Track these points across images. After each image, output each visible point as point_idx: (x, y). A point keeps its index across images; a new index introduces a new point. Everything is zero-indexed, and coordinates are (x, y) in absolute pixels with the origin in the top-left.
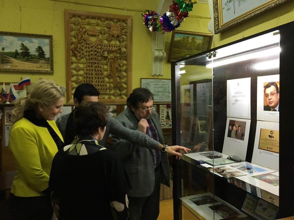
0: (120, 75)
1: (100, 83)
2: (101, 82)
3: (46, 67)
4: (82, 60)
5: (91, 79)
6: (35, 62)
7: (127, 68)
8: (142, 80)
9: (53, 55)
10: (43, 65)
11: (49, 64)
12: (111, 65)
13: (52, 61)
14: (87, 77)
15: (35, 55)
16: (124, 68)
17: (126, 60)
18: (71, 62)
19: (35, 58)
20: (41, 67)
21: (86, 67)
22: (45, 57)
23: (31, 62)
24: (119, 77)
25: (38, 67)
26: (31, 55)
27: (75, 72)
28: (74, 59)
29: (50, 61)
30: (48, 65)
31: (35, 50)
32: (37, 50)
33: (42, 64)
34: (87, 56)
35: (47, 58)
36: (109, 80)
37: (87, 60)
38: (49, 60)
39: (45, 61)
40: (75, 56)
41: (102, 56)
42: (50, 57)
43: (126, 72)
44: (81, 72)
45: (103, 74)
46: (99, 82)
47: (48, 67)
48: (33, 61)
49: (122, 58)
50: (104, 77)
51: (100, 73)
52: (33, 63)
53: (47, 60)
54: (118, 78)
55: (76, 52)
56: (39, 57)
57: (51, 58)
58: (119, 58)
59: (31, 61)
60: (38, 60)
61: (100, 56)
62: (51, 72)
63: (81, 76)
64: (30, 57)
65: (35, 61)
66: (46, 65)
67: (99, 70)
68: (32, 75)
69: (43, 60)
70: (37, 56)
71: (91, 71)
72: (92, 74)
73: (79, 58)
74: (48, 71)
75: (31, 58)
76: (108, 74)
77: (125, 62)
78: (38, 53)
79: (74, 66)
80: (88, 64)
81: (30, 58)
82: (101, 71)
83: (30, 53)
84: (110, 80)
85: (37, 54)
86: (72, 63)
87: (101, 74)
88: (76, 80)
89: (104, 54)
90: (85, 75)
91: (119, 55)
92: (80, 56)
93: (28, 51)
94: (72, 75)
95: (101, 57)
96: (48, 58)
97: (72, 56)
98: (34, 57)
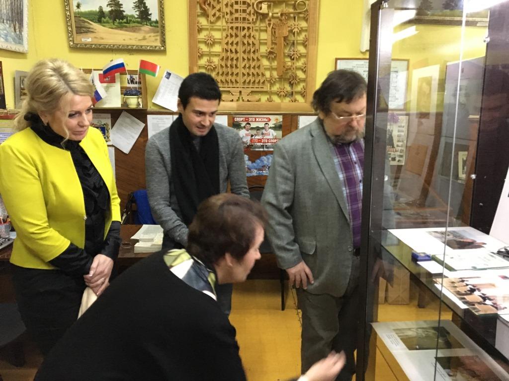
0: (292, 53)
1: (252, 70)
2: (254, 68)
3: (153, 39)
4: (219, 23)
5: (235, 62)
6: (134, 30)
7: (307, 37)
8: (338, 61)
9: (163, 15)
10: (147, 36)
11: (158, 32)
12: (275, 32)
13: (163, 27)
14: (227, 58)
15: (132, 16)
16: (301, 37)
17: (306, 20)
18: (197, 28)
19: (134, 22)
20: (144, 39)
21: (226, 38)
22: (150, 19)
23: (126, 31)
24: (291, 57)
25: (139, 40)
26: (126, 17)
29: (160, 27)
30: (157, 36)
31: (133, 5)
32: (136, 6)
33: (148, 32)
34: (227, 14)
35: (153, 22)
36: (271, 64)
37: (227, 22)
38: (157, 24)
39: (150, 27)
40: (205, 14)
41: (257, 13)
42: (159, 19)
43: (305, 46)
44: (217, 49)
45: (257, 50)
46: (249, 67)
47: (156, 40)
48: (129, 27)
49: (299, 17)
50: (260, 58)
51: (252, 50)
52: (131, 31)
53: (154, 24)
54: (288, 59)
56: (139, 20)
57: (162, 22)
58: (292, 15)
59: (126, 27)
60: (139, 25)
61: (253, 14)
62: (162, 48)
64: (125, 20)
65: (133, 27)
66: (152, 34)
67: (251, 43)
68: (130, 55)
69: (147, 25)
70: (137, 18)
71: (235, 46)
72: (236, 52)
73: (212, 19)
74: (156, 47)
75: (127, 23)
76: (268, 51)
77: (304, 24)
78: (138, 11)
79: (203, 35)
80: (230, 30)
81: (125, 23)
82: (254, 44)
83: (124, 12)
84: (273, 64)
85: (135, 13)
87: (254, 52)
88: (207, 64)
89: (261, 9)
90: (224, 54)
91: (291, 10)
92: (214, 15)
93: (121, 9)
94: (199, 54)
95: (254, 16)
96: (156, 22)
98: (130, 21)
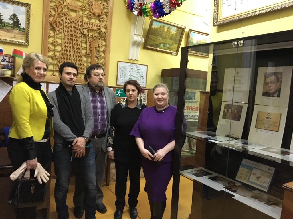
0: (98, 56)
1: (78, 62)
2: (79, 60)
3: (21, 38)
4: (60, 35)
5: (69, 56)
6: (8, 31)
7: (106, 49)
8: (119, 63)
9: (29, 26)
10: (17, 36)
11: (24, 34)
12: (90, 44)
13: (28, 32)
14: (65, 54)
15: (8, 23)
16: (103, 49)
17: (105, 41)
18: (48, 36)
19: (9, 27)
20: (15, 37)
21: (64, 43)
22: (20, 27)
23: (3, 31)
25: (11, 37)
26: (4, 23)
27: (52, 47)
28: (52, 33)
29: (26, 32)
30: (23, 36)
31: (9, 17)
32: (11, 18)
33: (16, 33)
34: (66, 31)
35: (21, 28)
37: (65, 35)
38: (24, 30)
39: (19, 31)
40: (53, 29)
42: (25, 27)
43: (104, 53)
44: (58, 48)
45: (81, 52)
46: (76, 60)
48: (6, 29)
49: (102, 39)
50: (82, 56)
51: (78, 51)
52: (6, 31)
53: (22, 30)
54: (96, 59)
55: (54, 26)
56: (13, 26)
57: (27, 29)
58: (98, 37)
59: (3, 29)
60: (12, 29)
62: (26, 44)
63: (58, 52)
64: (3, 25)
65: (8, 29)
66: (20, 35)
67: (78, 48)
68: (4, 45)
69: (17, 29)
70: (11, 25)
71: (69, 48)
72: (70, 52)
73: (57, 33)
74: (22, 43)
76: (87, 53)
77: (104, 43)
78: (13, 21)
79: (51, 40)
80: (67, 40)
82: (79, 49)
83: (3, 20)
84: (88, 60)
85: (11, 22)
86: (50, 37)
87: (79, 53)
88: (53, 56)
89: (84, 32)
90: (63, 52)
91: (98, 35)
92: (59, 31)
93: (1, 18)
94: (48, 50)
95: (80, 35)
96: (24, 29)
97: (49, 30)
98: (7, 25)
